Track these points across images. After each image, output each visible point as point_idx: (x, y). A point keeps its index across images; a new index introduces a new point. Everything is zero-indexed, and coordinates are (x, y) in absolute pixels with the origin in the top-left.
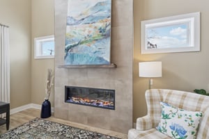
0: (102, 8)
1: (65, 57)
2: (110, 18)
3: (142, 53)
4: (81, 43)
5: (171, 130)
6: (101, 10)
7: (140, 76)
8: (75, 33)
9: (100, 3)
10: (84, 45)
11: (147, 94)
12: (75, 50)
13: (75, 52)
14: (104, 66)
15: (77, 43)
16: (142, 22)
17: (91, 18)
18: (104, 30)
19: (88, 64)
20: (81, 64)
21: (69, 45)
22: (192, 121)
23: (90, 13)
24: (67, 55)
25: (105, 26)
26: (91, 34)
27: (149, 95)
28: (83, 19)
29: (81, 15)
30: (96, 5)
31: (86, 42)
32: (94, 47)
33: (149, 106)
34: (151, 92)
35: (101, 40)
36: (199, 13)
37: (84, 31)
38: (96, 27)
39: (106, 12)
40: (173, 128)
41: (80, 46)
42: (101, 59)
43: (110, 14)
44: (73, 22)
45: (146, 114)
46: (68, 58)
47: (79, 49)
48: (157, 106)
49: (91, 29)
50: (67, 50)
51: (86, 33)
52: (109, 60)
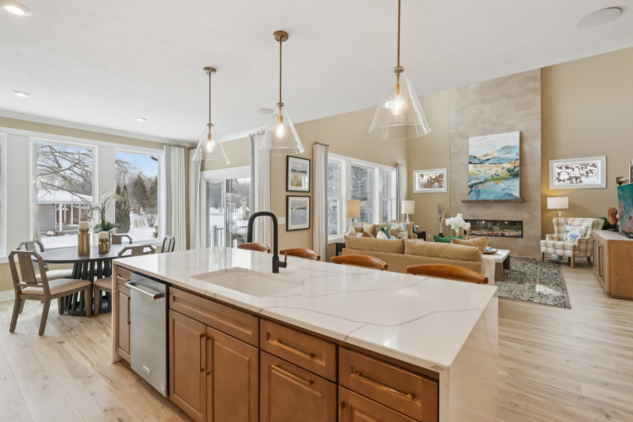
0: (509, 151)
1: (469, 193)
2: (518, 161)
3: (550, 188)
4: (486, 180)
5: (570, 238)
6: (508, 153)
7: (548, 208)
8: (480, 171)
9: (507, 146)
10: (491, 183)
11: (554, 220)
12: (480, 187)
13: (480, 189)
14: (513, 201)
15: (482, 180)
16: (550, 162)
17: (499, 159)
18: (513, 170)
19: (497, 199)
20: (488, 199)
21: (473, 182)
22: (582, 230)
23: (496, 154)
24: (471, 191)
25: (513, 167)
26: (499, 173)
27: (556, 221)
28: (488, 160)
29: (485, 155)
30: (503, 148)
31: (493, 180)
32: (502, 185)
33: (556, 228)
34: (557, 220)
35: (509, 179)
36: (605, 157)
37: (491, 170)
38: (503, 168)
39: (514, 155)
40: (571, 236)
41: (487, 184)
42: (510, 195)
43: (518, 157)
44: (477, 162)
45: (554, 234)
46: (472, 193)
47: (485, 186)
48: (562, 228)
49: (497, 169)
50: (471, 186)
51: (493, 172)
52: (518, 195)
